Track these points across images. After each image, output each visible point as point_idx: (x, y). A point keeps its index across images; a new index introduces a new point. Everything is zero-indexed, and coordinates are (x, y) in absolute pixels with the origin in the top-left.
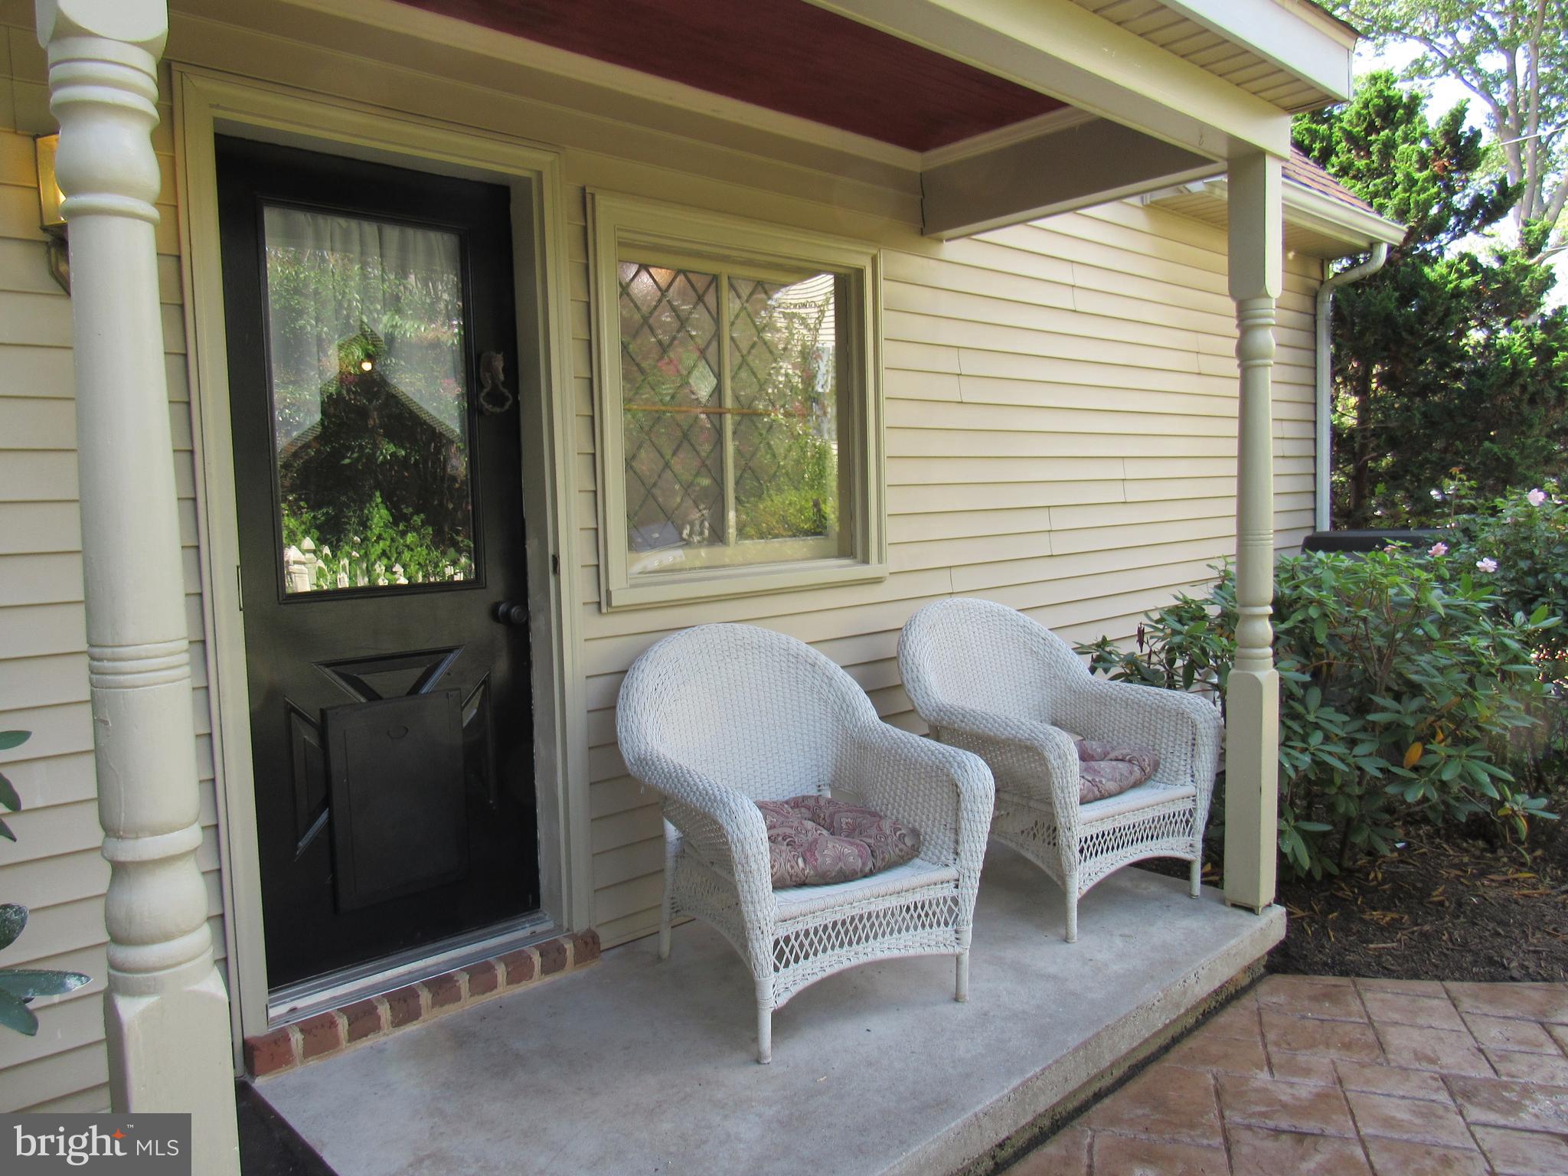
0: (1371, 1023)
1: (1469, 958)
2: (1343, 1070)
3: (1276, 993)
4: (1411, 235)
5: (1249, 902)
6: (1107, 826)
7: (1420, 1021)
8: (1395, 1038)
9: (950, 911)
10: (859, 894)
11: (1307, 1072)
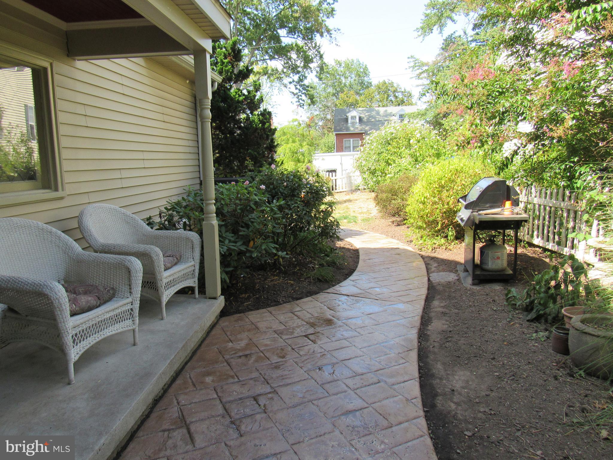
0: (253, 323)
1: (270, 302)
2: (250, 337)
3: (225, 322)
4: (224, 80)
5: (214, 296)
6: (171, 278)
7: (264, 319)
8: (260, 325)
9: (131, 314)
10: (100, 313)
11: (242, 340)
